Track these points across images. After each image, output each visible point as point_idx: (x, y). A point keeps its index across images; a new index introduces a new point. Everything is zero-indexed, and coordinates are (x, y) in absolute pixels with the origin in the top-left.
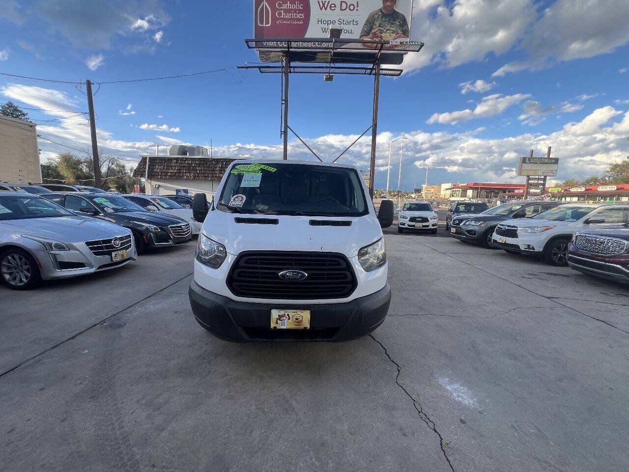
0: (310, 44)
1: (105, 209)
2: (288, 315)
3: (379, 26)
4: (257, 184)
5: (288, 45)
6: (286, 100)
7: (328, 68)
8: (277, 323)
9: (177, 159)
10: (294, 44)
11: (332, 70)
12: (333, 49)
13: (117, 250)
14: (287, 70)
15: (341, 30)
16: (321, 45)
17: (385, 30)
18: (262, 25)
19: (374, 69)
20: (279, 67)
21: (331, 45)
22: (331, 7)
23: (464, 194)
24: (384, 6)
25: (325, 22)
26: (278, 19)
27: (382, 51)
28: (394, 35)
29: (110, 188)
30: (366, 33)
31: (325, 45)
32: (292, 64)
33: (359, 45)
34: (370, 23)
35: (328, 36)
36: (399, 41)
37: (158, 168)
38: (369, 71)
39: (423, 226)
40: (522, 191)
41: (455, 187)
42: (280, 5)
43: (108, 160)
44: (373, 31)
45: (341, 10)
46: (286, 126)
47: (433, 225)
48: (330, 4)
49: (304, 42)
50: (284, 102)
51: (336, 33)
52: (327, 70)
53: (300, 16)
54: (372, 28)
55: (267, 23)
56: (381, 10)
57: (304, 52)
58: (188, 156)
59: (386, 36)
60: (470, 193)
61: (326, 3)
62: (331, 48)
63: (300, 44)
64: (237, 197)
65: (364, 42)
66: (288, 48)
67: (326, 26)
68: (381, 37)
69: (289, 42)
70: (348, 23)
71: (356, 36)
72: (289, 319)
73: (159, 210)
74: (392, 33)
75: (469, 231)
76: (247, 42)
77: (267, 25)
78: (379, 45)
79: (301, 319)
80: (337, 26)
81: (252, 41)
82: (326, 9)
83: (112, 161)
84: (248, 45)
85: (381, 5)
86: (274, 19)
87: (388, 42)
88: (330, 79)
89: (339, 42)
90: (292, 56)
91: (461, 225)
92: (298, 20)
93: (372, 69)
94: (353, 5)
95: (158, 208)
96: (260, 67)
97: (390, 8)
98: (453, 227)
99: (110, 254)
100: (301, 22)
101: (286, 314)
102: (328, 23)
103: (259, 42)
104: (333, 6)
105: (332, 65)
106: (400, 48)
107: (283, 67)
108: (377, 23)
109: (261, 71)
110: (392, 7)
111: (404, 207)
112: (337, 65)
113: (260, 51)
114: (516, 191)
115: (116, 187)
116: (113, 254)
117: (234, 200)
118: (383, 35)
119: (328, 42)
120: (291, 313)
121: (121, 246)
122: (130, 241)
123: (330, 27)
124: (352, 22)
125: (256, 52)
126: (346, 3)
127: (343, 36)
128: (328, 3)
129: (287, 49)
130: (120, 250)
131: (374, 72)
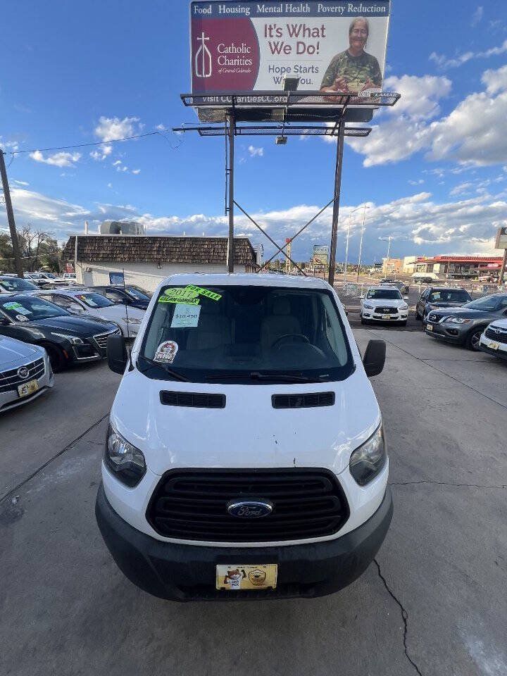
0: (261, 99)
1: (17, 317)
2: (243, 571)
3: (345, 73)
4: (194, 323)
5: (233, 100)
6: (231, 170)
7: (281, 128)
8: (226, 582)
9: (109, 239)
10: (239, 100)
11: (286, 131)
12: (288, 104)
13: (25, 382)
14: (233, 132)
15: (298, 79)
16: (273, 99)
17: (352, 79)
18: (200, 76)
19: (337, 128)
20: (223, 128)
21: (285, 99)
22: (284, 50)
23: (430, 269)
24: (351, 47)
25: (278, 70)
26: (220, 67)
27: (349, 106)
28: (363, 84)
29: (42, 265)
30: (328, 82)
31: (277, 99)
32: (239, 124)
33: (320, 99)
34: (333, 70)
35: (281, 87)
36: (369, 92)
37: (88, 249)
38: (330, 131)
39: (391, 318)
40: (496, 265)
41: (420, 260)
42: (222, 49)
43: (38, 236)
44: (337, 80)
45: (298, 53)
46: (232, 202)
47: (403, 317)
48: (284, 45)
49: (253, 96)
50: (229, 172)
51: (291, 84)
52: (280, 131)
53: (247, 62)
54: (335, 76)
55: (207, 72)
56: (347, 53)
57: (253, 109)
58: (121, 234)
59: (354, 86)
60: (437, 267)
61: (280, 44)
62: (285, 104)
63: (248, 99)
64: (165, 346)
65: (326, 95)
66: (233, 104)
67: (278, 75)
68: (347, 88)
69: (234, 97)
70: (306, 70)
71: (316, 87)
72: (245, 576)
73: (85, 309)
74: (361, 82)
75: (449, 330)
76: (183, 98)
77: (207, 76)
78: (345, 99)
79: (263, 576)
80: (292, 75)
81: (189, 96)
82: (279, 53)
83: (42, 236)
84: (184, 102)
85: (347, 46)
86: (216, 67)
87: (355, 95)
88: (282, 141)
89: (296, 95)
90: (237, 114)
91: (440, 321)
92: (246, 67)
93: (334, 129)
94: (313, 47)
95: (83, 307)
96: (199, 129)
97: (359, 50)
98: (430, 324)
99: (15, 388)
100: (249, 71)
101: (240, 570)
102: (282, 70)
103: (198, 98)
104: (288, 48)
105: (286, 124)
106: (371, 102)
107: (227, 128)
108: (342, 70)
109: (200, 134)
110: (361, 47)
111: (369, 294)
112: (292, 124)
113: (199, 108)
114: (490, 265)
115: (48, 265)
116: (20, 388)
117: (162, 350)
118: (349, 85)
119: (281, 95)
120: (248, 568)
121: (30, 375)
122: (42, 366)
123: (285, 76)
124: (311, 70)
125: (195, 110)
126: (304, 44)
127: (300, 88)
128: (282, 45)
129: (231, 106)
130: (29, 381)
131: (336, 131)
